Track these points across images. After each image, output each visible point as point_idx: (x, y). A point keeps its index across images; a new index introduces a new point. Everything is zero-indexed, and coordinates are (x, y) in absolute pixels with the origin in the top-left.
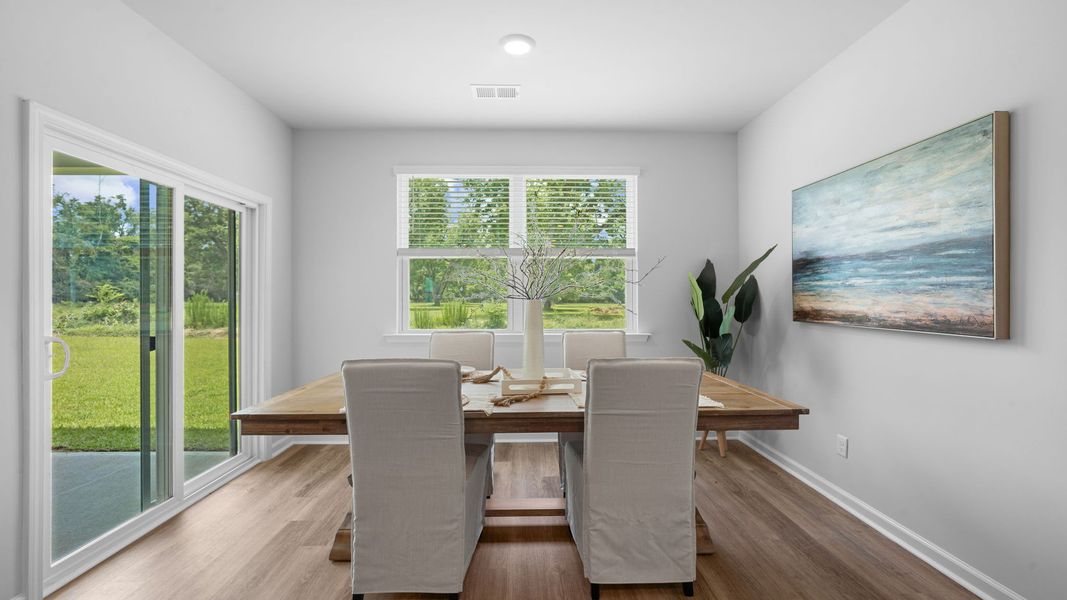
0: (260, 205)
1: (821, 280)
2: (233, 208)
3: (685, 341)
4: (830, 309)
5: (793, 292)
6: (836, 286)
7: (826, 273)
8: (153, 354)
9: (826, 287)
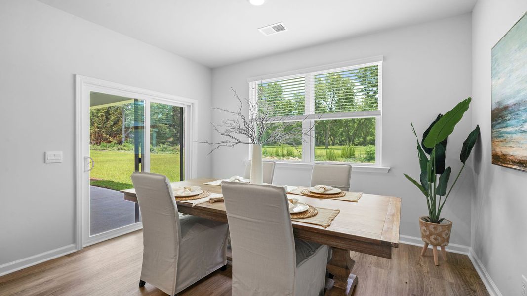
0: (192, 104)
1: (506, 127)
2: (181, 106)
3: (405, 175)
4: (511, 154)
5: (492, 138)
6: (515, 132)
7: (509, 120)
8: (140, 165)
9: (509, 133)
